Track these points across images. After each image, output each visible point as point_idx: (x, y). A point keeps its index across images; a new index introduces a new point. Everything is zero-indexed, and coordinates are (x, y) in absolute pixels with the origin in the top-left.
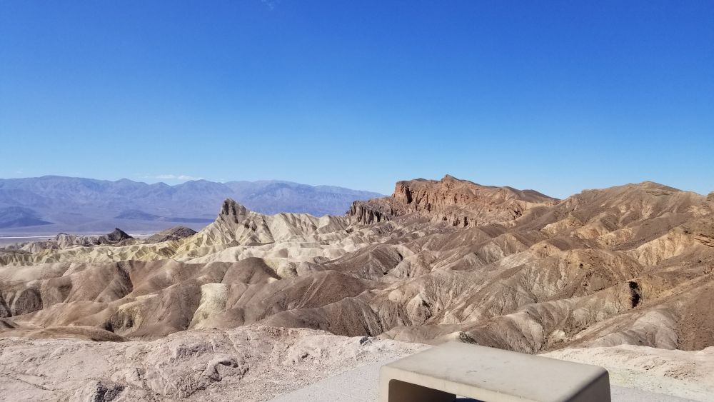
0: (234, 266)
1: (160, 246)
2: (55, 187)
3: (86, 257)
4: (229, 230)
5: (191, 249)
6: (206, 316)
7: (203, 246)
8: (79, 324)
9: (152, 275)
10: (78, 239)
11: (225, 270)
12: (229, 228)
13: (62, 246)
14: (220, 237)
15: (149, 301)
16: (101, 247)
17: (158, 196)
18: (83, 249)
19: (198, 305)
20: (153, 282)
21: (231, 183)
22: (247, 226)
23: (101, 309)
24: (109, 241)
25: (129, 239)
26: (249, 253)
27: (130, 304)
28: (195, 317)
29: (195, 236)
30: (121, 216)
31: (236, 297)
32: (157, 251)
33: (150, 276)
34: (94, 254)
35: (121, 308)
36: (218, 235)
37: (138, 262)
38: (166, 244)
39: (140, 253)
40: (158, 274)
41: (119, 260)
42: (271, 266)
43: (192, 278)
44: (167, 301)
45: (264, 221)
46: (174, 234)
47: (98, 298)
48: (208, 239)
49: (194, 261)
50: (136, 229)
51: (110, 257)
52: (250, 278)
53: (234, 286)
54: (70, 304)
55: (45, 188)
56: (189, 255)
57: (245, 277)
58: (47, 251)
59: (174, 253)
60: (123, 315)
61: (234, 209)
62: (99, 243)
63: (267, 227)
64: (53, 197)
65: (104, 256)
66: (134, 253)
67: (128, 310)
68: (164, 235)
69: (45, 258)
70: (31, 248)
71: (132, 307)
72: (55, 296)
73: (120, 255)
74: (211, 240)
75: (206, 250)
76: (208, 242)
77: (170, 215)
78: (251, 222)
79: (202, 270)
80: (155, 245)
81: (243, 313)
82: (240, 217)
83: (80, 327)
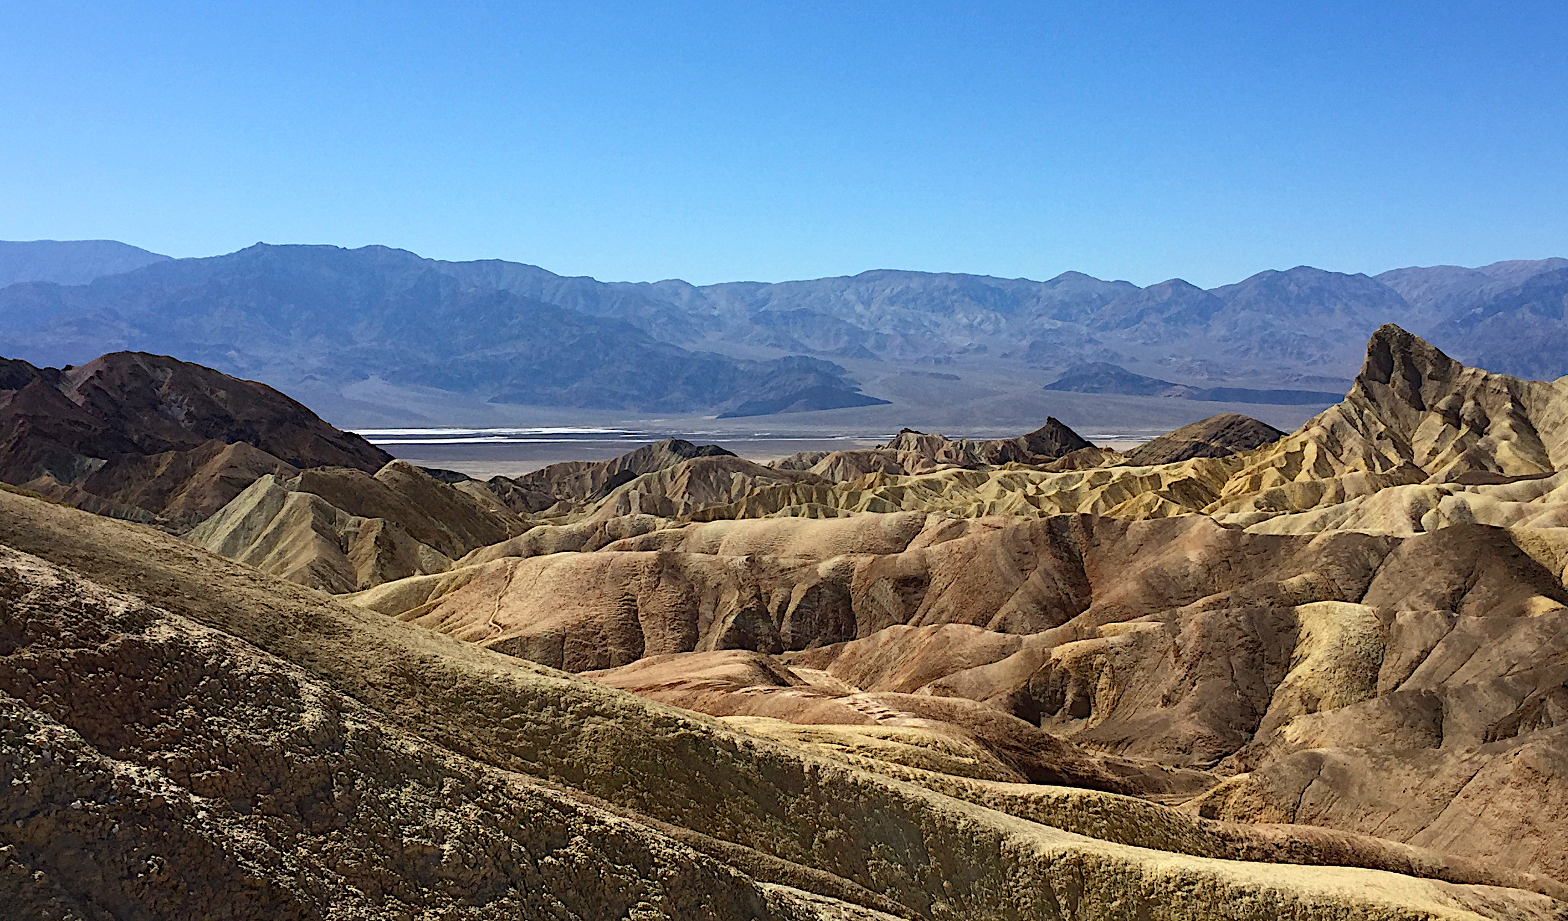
0: (1405, 547)
1: (1170, 474)
2: (892, 301)
3: (970, 498)
4: (1389, 428)
5: (1266, 486)
6: (1310, 704)
7: (1303, 477)
8: (945, 690)
9: (1146, 562)
10: (948, 446)
11: (1373, 561)
12: (1391, 421)
13: (907, 467)
14: (1360, 451)
15: (1139, 641)
16: (1006, 472)
17: (1167, 321)
18: (959, 475)
19: (1287, 667)
20: (1148, 584)
21: (1398, 273)
22: (1453, 417)
23: (1004, 652)
24: (1030, 454)
25: (1085, 450)
26: (1462, 509)
27: (1084, 645)
28: (1276, 704)
29: (1279, 445)
30: (1062, 385)
31: (1415, 653)
32: (1165, 488)
33: (1139, 566)
34: (989, 491)
35: (1056, 652)
36: (1353, 441)
37: (1107, 521)
38: (1188, 469)
39: (1115, 493)
40: (1165, 558)
41: (1056, 513)
42: (1542, 558)
43: (1268, 579)
44: (1191, 644)
45: (1514, 400)
46: (1215, 437)
47: (997, 618)
48: (1320, 456)
49: (1276, 525)
50: (1105, 421)
51: (1033, 501)
52: (1460, 593)
53: (1405, 616)
54: (923, 631)
55: (867, 304)
56: (1257, 505)
57: (1445, 590)
58: (870, 477)
59: (1214, 496)
60: (1065, 673)
61: (1407, 361)
62: (1001, 459)
63: (1526, 421)
64: (887, 331)
65: (1015, 497)
66: (1097, 493)
67: (1077, 660)
68: (1184, 441)
69: (868, 495)
70: (833, 467)
71: (1089, 655)
72: (888, 607)
73: (1061, 495)
74: (1330, 458)
75: (1314, 494)
76: (1320, 466)
77: (1202, 380)
78: (1469, 404)
79: (1298, 556)
80: (1158, 469)
81: (1439, 710)
82: (1429, 389)
83: (947, 699)
